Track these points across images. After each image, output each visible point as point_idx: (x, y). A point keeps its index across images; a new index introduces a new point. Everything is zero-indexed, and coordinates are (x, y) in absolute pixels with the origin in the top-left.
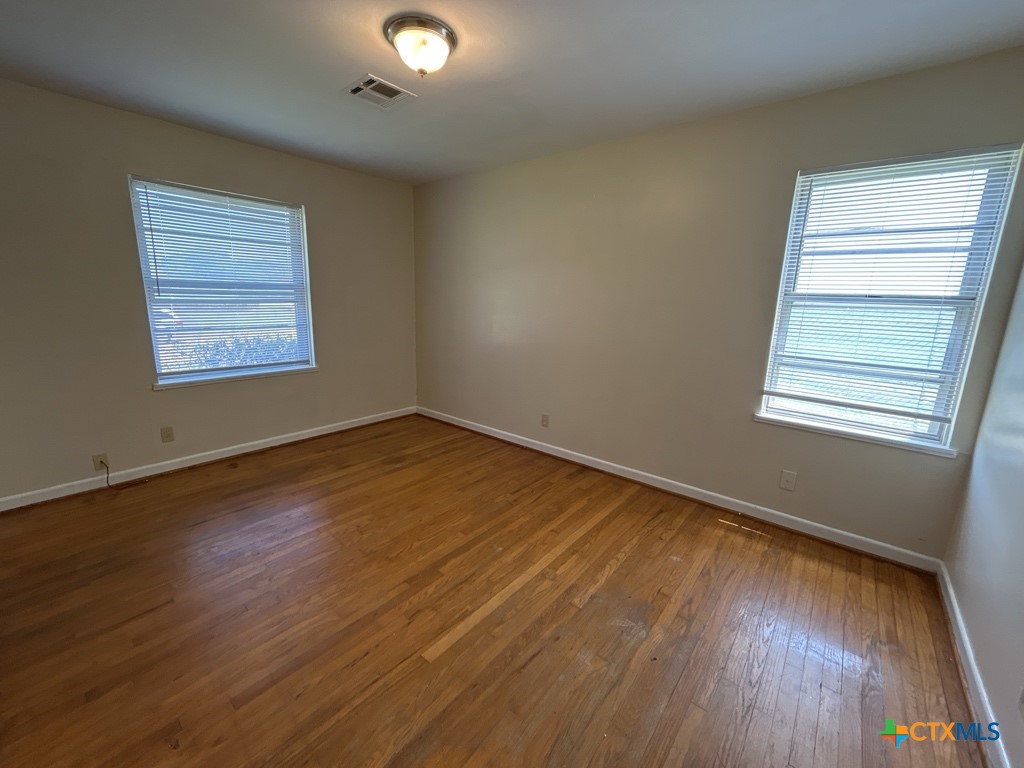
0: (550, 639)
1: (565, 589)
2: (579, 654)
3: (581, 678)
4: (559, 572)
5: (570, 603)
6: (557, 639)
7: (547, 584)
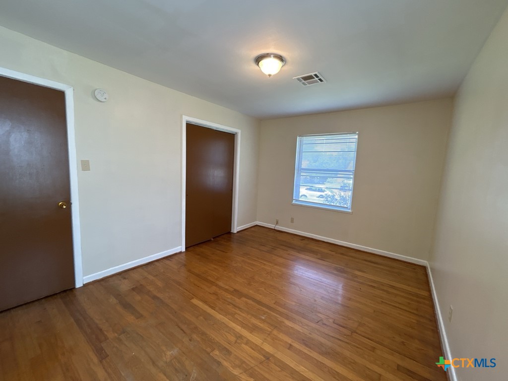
0: (192, 337)
1: (227, 347)
2: (178, 349)
3: (164, 348)
4: (243, 345)
5: (215, 349)
6: (190, 340)
7: (233, 339)
